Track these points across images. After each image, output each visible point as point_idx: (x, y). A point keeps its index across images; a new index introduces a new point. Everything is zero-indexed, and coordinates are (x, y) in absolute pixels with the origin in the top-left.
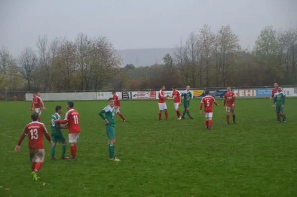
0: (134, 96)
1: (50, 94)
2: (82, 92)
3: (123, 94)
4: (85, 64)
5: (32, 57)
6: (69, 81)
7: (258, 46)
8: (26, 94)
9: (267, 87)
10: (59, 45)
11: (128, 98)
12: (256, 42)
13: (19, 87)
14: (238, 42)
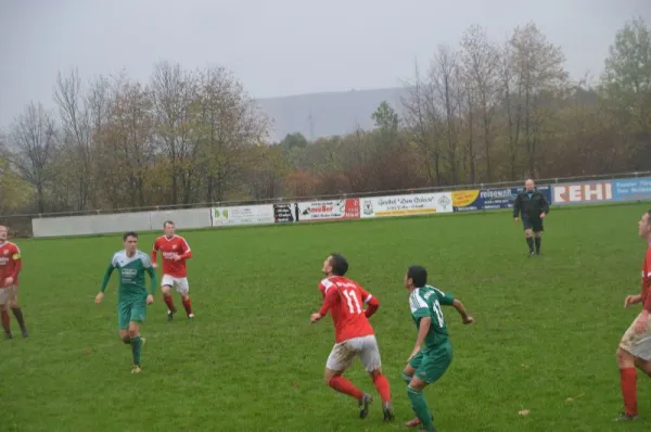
0: (305, 213)
1: (93, 217)
2: (174, 208)
3: (276, 209)
4: (180, 139)
5: (46, 128)
6: (140, 183)
7: (613, 71)
8: (34, 221)
9: (640, 176)
10: (109, 95)
11: (291, 218)
12: (607, 61)
13: (14, 204)
14: (561, 65)
